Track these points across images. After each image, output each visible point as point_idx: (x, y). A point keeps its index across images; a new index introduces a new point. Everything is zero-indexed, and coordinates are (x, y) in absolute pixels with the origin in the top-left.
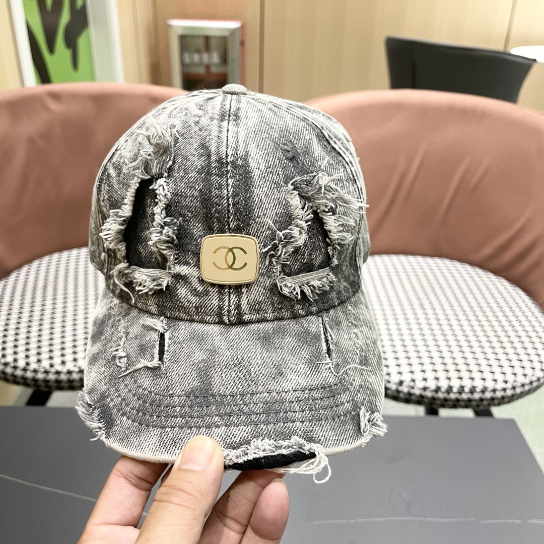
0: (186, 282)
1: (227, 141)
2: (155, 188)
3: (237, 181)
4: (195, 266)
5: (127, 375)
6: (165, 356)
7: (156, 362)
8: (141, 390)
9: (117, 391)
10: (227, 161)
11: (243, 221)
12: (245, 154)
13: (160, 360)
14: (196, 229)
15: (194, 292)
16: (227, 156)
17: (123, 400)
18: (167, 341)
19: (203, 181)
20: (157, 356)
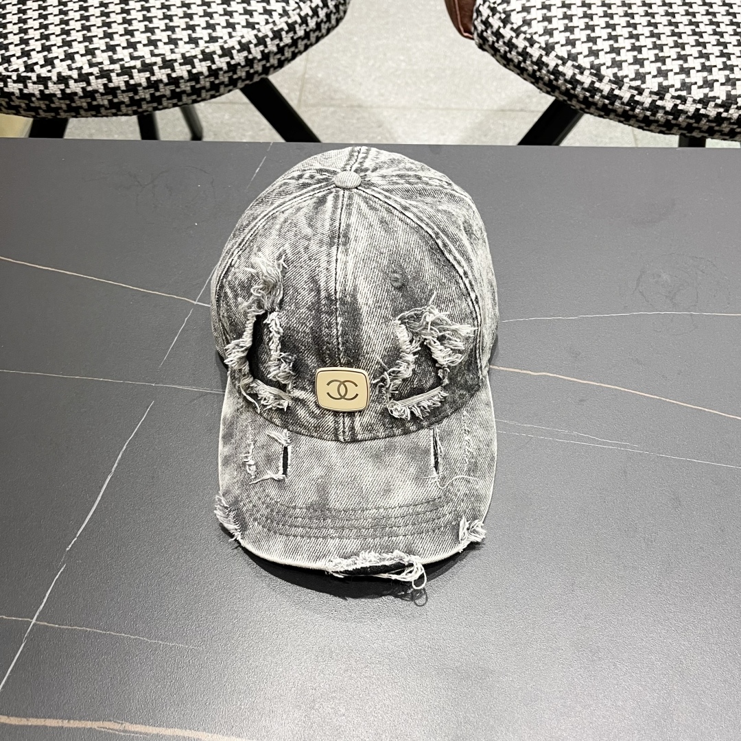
0: (304, 405)
1: (336, 274)
2: (268, 322)
3: (346, 319)
4: (311, 392)
5: (257, 483)
6: (288, 469)
7: (280, 476)
8: (268, 499)
9: (248, 496)
10: (336, 298)
11: (353, 357)
12: (354, 289)
13: (283, 474)
14: (311, 361)
15: (312, 414)
16: (336, 293)
17: (254, 506)
18: (290, 454)
19: (313, 319)
20: (281, 469)
